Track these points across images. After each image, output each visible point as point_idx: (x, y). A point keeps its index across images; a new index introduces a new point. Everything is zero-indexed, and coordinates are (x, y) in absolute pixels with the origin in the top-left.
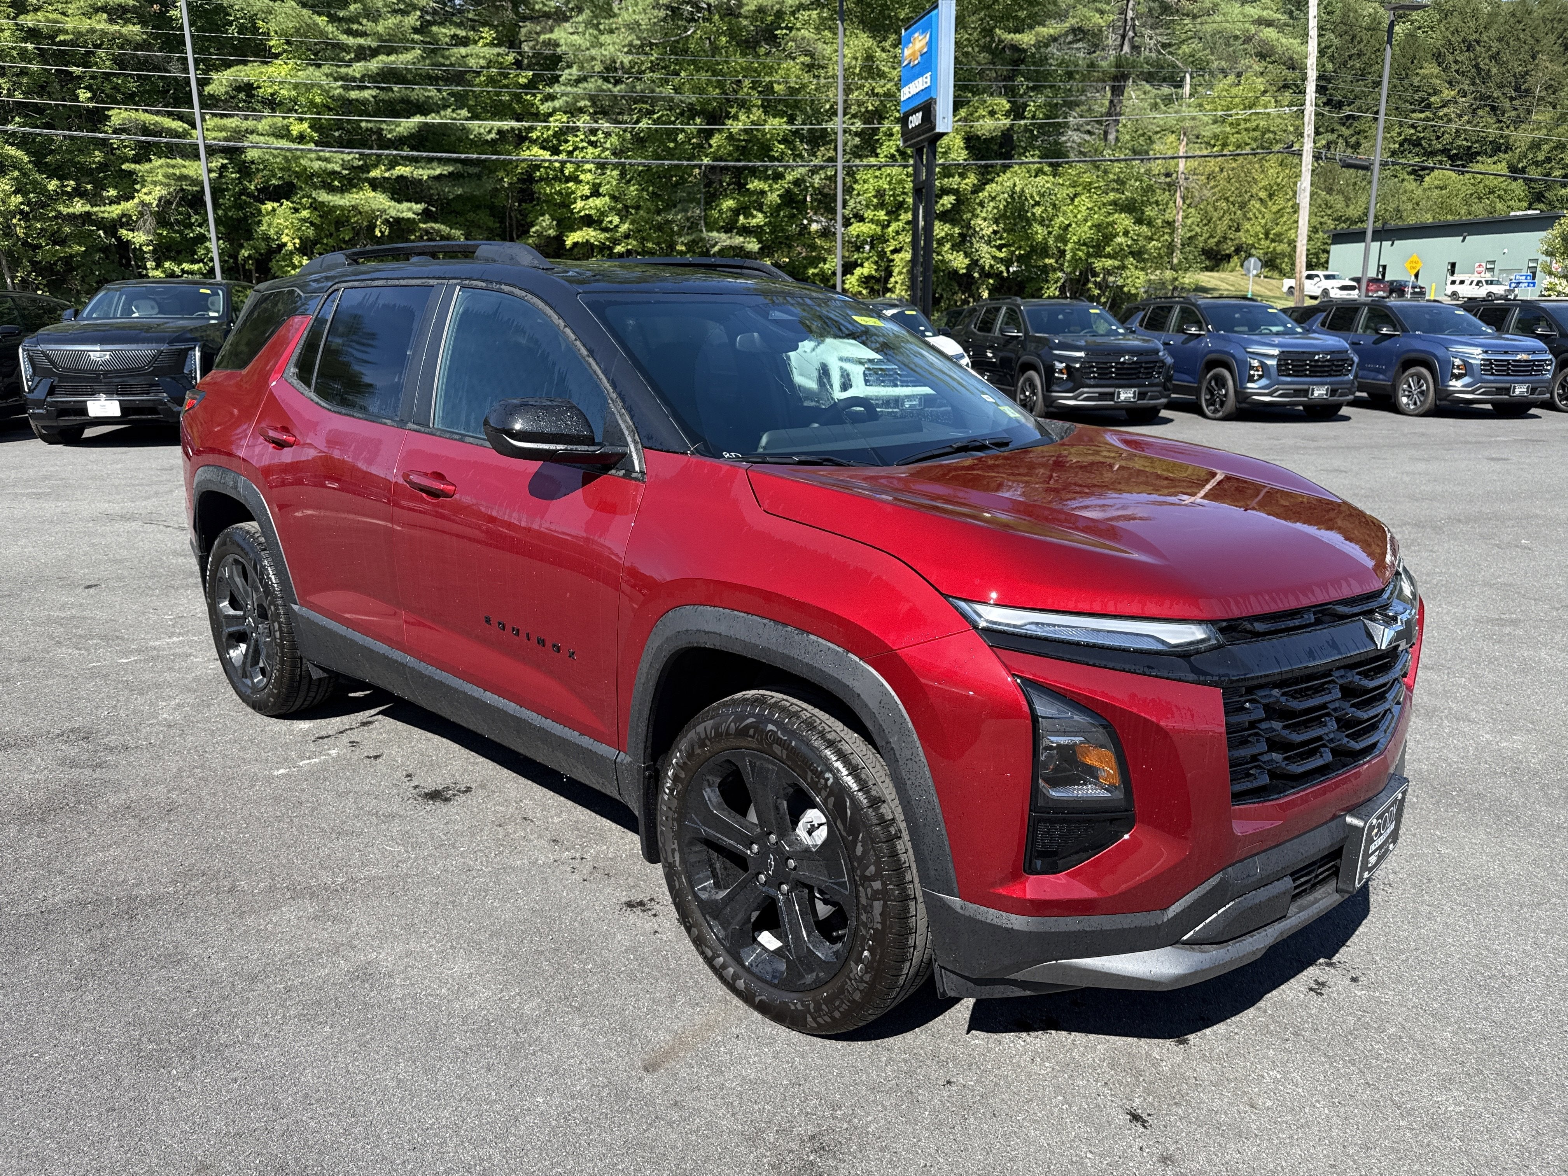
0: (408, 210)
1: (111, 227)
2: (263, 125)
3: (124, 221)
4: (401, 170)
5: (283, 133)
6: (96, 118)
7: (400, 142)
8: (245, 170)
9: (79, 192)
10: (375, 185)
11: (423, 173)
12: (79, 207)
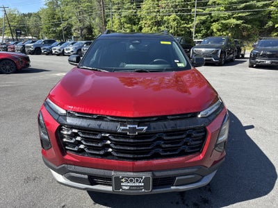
0: (239, 22)
1: (189, 28)
2: (215, 9)
3: (191, 27)
4: (240, 15)
5: (219, 10)
6: (190, 11)
7: (241, 9)
8: (212, 17)
9: (186, 23)
10: (234, 18)
11: (244, 15)
12: (186, 25)
